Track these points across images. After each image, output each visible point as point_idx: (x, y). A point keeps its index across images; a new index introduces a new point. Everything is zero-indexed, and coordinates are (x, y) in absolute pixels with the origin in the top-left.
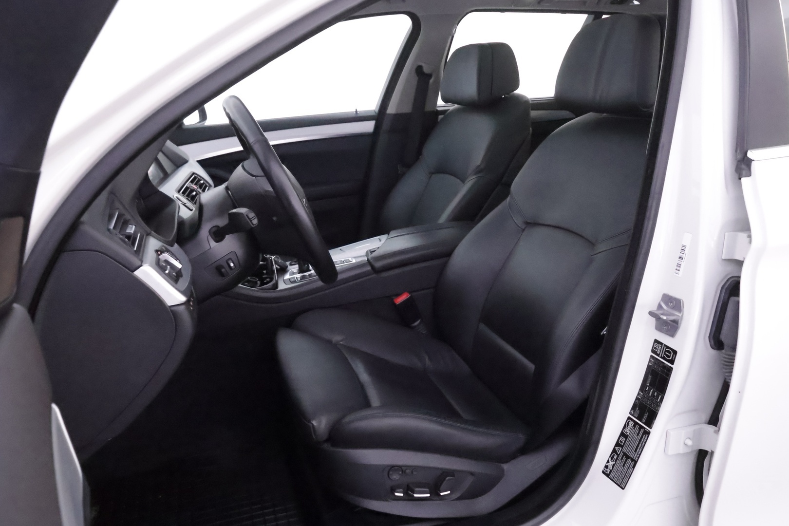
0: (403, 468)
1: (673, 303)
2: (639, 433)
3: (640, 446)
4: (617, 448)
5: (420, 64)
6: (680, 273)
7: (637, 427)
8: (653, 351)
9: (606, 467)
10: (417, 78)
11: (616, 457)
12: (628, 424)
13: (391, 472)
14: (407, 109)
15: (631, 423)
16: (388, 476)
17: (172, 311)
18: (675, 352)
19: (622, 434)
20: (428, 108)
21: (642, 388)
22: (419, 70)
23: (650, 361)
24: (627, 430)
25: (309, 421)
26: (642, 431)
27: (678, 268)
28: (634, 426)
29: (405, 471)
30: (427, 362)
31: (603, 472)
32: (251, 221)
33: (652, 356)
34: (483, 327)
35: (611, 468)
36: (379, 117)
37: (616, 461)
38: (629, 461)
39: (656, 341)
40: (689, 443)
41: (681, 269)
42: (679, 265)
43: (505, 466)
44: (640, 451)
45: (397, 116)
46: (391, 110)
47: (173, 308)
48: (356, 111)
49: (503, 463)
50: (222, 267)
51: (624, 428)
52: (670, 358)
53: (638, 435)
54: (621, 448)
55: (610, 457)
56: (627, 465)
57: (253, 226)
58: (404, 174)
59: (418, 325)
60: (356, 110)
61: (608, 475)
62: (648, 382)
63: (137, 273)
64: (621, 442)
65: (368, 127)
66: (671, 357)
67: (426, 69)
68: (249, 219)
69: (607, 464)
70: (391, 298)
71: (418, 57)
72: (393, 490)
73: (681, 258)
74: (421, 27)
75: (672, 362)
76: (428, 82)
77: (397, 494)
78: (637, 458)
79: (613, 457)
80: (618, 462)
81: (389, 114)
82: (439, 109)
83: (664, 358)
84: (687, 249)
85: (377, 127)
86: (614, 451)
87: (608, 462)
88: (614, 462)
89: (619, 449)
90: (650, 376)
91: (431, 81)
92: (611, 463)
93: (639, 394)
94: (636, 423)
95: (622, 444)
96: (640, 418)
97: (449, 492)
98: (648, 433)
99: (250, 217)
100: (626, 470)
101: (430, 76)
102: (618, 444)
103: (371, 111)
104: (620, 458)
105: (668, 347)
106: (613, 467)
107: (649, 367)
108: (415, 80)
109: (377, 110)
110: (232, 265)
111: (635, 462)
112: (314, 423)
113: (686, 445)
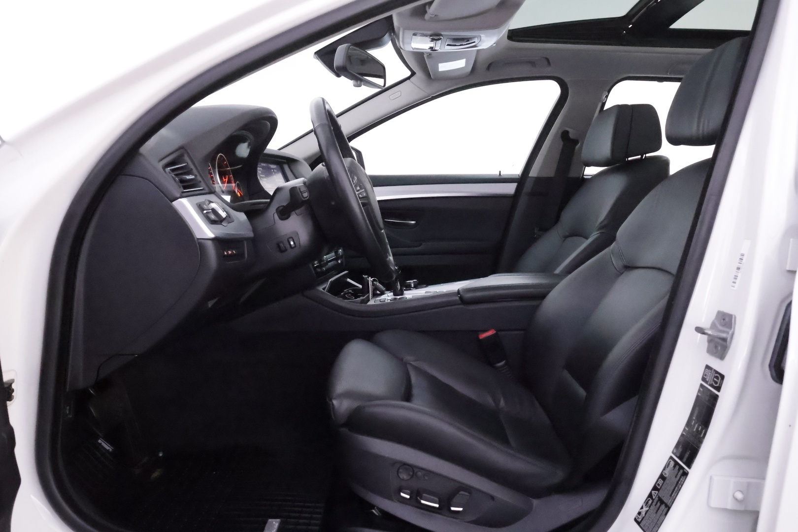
0: (414, 469)
1: (726, 320)
2: (677, 474)
3: (676, 490)
4: (653, 492)
5: (567, 129)
6: (736, 285)
7: (677, 467)
8: (704, 379)
9: (639, 513)
10: (562, 143)
11: (650, 502)
12: (669, 464)
13: (401, 470)
14: (550, 173)
15: (672, 463)
16: (398, 474)
17: (199, 243)
18: (723, 377)
19: (662, 477)
20: (573, 174)
21: (688, 424)
22: (565, 135)
23: (699, 391)
24: (667, 471)
25: (331, 400)
26: (681, 471)
27: (735, 280)
28: (674, 467)
29: (416, 473)
30: (502, 403)
31: (635, 520)
32: (302, 194)
33: (702, 385)
34: (566, 374)
35: (644, 515)
36: (521, 180)
37: (650, 506)
38: (663, 507)
39: (708, 367)
40: (739, 496)
41: (738, 281)
42: (736, 277)
43: (535, 502)
44: (676, 495)
45: (538, 180)
46: (533, 173)
47: (200, 241)
48: (500, 174)
49: (534, 498)
50: (282, 242)
51: (664, 469)
52: (718, 385)
53: (676, 477)
54: (657, 492)
55: (645, 502)
56: (660, 512)
57: (303, 199)
58: (540, 237)
59: (502, 366)
60: (500, 172)
61: (638, 523)
62: (695, 415)
63: (175, 203)
64: (659, 485)
65: (510, 189)
66: (718, 383)
67: (572, 135)
68: (301, 192)
69: (640, 511)
70: (477, 332)
71: (563, 123)
72: (400, 490)
73: (738, 268)
74: (568, 93)
75: (718, 389)
76: (574, 149)
77: (402, 494)
78: (671, 504)
79: (647, 503)
80: (652, 507)
81: (531, 177)
82: (585, 177)
83: (711, 385)
84: (745, 258)
85: (518, 190)
86: (650, 496)
87: (642, 508)
88: (648, 508)
89: (655, 493)
90: (697, 408)
91: (577, 147)
92: (645, 509)
93: (684, 430)
94: (676, 463)
95: (659, 487)
96: (681, 458)
97: (461, 509)
98: (685, 474)
99: (302, 190)
100: (658, 518)
101: (575, 142)
102: (655, 488)
103: (516, 175)
104: (654, 504)
105: (717, 372)
106: (646, 514)
107: (698, 396)
108: (561, 144)
109: (520, 175)
110: (292, 243)
111: (668, 508)
112: (335, 402)
113: (736, 499)
